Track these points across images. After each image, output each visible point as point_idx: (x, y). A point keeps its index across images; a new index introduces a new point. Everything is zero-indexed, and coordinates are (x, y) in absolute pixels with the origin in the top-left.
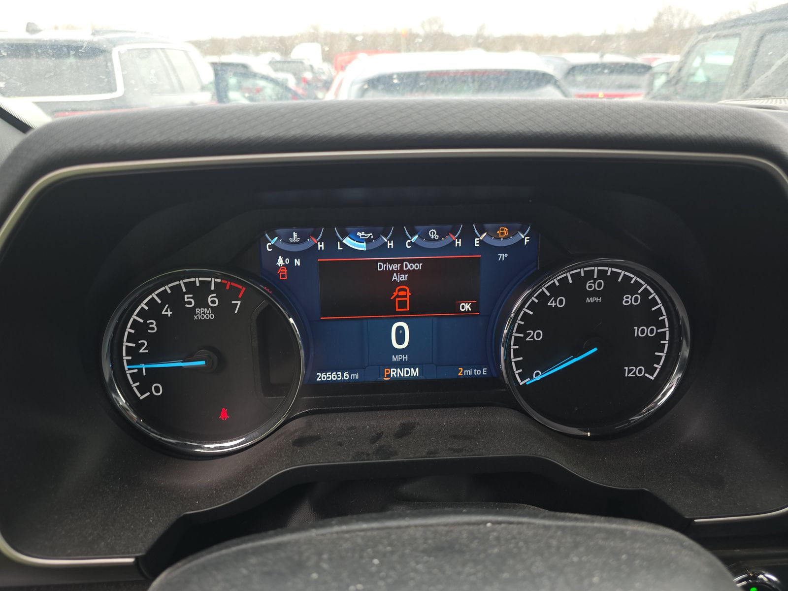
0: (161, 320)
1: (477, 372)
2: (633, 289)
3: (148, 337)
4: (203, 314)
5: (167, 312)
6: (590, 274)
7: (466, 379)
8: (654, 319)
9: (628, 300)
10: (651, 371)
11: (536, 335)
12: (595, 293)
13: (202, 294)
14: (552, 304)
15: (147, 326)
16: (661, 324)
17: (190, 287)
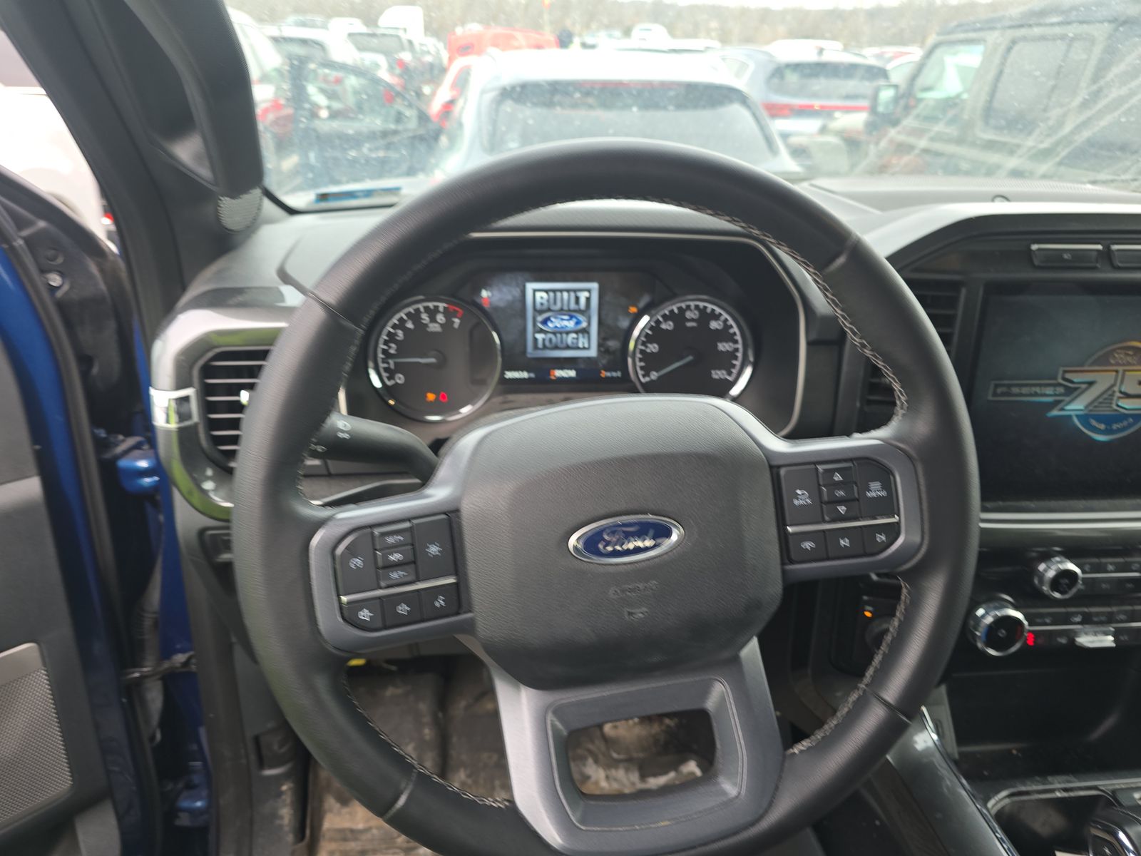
0: (405, 330)
1: (614, 374)
2: (716, 317)
3: (396, 342)
4: (434, 328)
5: (410, 325)
6: (688, 307)
7: (607, 378)
8: (731, 338)
9: (714, 325)
10: (730, 373)
11: (653, 348)
12: (692, 320)
13: (432, 313)
14: (664, 326)
15: (395, 334)
16: (736, 342)
17: (427, 309)
